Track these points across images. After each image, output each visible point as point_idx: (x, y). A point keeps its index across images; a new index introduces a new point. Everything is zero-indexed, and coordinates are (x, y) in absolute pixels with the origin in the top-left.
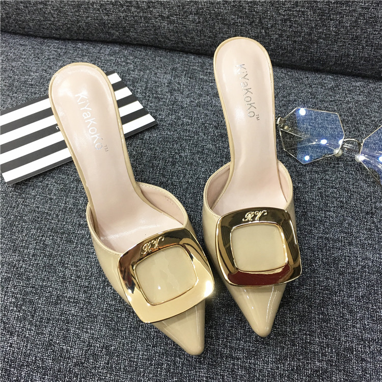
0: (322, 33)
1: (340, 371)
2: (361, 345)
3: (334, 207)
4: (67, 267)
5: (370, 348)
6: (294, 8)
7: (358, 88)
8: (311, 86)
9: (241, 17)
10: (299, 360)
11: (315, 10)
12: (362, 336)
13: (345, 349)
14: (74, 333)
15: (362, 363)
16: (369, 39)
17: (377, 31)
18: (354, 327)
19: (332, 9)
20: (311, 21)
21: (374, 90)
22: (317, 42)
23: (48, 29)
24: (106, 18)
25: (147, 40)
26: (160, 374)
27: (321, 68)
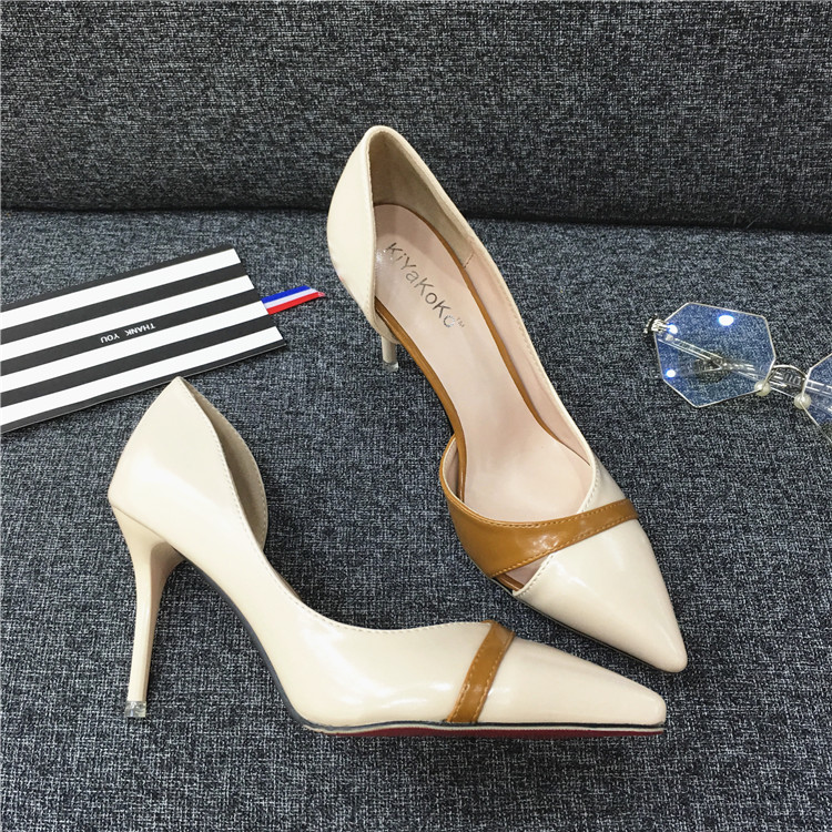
0: (622, 158)
1: (770, 758)
2: (798, 705)
3: (706, 467)
4: (239, 650)
5: (813, 709)
6: (566, 119)
7: (698, 247)
8: (614, 252)
9: (470, 144)
10: (696, 750)
11: (605, 119)
12: (796, 691)
13: (771, 719)
14: (277, 774)
15: (804, 738)
16: (706, 160)
17: (718, 146)
18: (779, 676)
19: (635, 116)
20: (599, 139)
21: (727, 247)
22: (613, 175)
23: (87, 195)
24: (209, 166)
25: (291, 198)
26: (454, 821)
27: (624, 218)
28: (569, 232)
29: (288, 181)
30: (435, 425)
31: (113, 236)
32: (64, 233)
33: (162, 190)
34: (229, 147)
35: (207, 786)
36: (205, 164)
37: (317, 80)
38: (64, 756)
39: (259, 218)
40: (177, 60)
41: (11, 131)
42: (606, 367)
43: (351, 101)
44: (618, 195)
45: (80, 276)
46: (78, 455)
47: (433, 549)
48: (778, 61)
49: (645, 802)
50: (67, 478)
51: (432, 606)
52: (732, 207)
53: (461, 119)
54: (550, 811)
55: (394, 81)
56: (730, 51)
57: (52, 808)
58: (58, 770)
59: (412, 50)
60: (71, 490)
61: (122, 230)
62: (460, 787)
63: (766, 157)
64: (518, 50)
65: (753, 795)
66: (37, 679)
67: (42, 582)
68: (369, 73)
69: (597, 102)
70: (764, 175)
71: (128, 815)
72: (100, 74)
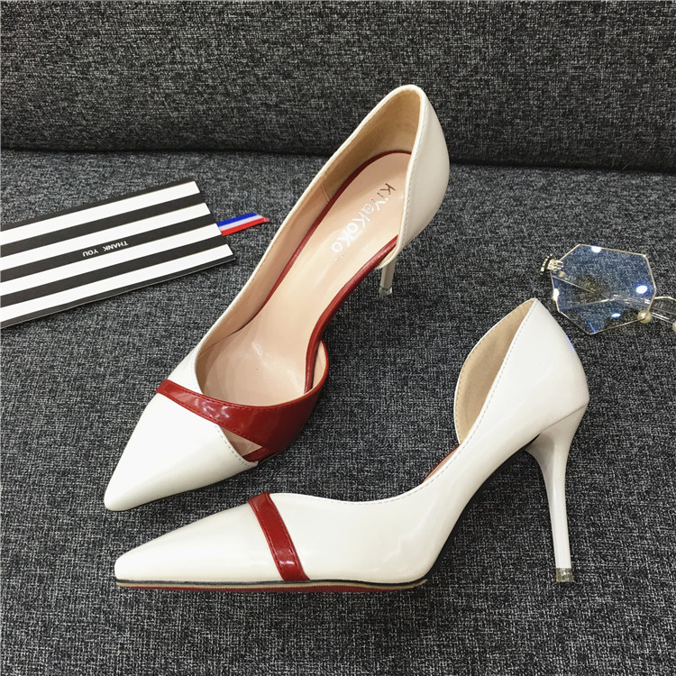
0: (519, 109)
1: (633, 605)
2: (658, 563)
5: (671, 566)
6: (472, 76)
7: (582, 185)
8: (511, 188)
10: (571, 598)
11: (505, 76)
12: (655, 550)
13: (635, 573)
14: (221, 612)
15: (663, 590)
16: (589, 112)
17: (599, 100)
18: (642, 538)
19: (530, 73)
20: (499, 93)
21: (606, 185)
22: (512, 124)
23: (76, 138)
24: (175, 114)
25: (243, 142)
26: (368, 653)
27: (520, 161)
28: (474, 171)
29: (241, 127)
30: (358, 327)
31: (96, 172)
32: (56, 169)
33: (137, 134)
34: (193, 98)
35: (163, 621)
36: (172, 112)
37: (264, 42)
38: (44, 595)
39: (217, 158)
40: (148, 24)
41: (13, 83)
42: (502, 281)
43: (293, 59)
44: (515, 141)
45: (68, 204)
46: (62, 348)
47: (354, 429)
48: (650, 28)
49: (527, 640)
50: (52, 367)
51: (352, 476)
52: (611, 152)
53: (384, 75)
54: (448, 646)
55: (329, 42)
56: (610, 18)
57: (34, 637)
58: (39, 606)
59: (343, 16)
60: (55, 377)
61: (104, 167)
62: (373, 625)
63: (640, 109)
64: (432, 17)
65: (619, 636)
66: (24, 530)
67: (29, 451)
68: (308, 36)
69: (498, 62)
70: (638, 125)
71: (97, 643)
72: (86, 35)
